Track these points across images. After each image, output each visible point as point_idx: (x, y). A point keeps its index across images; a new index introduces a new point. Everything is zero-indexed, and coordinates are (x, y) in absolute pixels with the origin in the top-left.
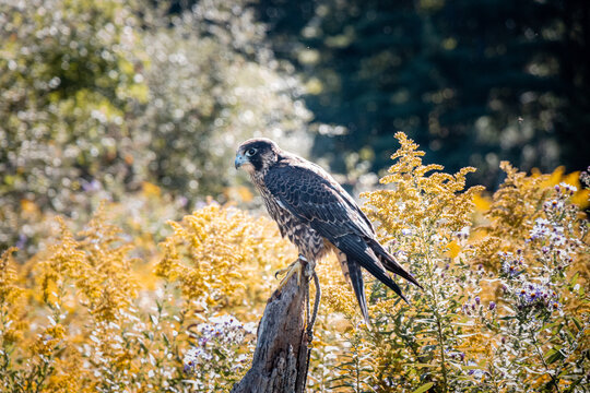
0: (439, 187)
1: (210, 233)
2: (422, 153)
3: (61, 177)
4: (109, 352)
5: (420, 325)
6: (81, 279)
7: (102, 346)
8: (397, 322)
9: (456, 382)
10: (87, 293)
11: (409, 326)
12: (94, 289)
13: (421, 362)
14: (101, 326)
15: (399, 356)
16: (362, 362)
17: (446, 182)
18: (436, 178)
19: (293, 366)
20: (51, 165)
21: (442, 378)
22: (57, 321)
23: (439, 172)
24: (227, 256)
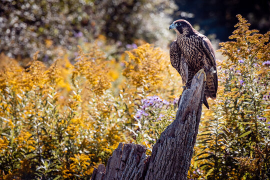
0: (256, 41)
1: (145, 57)
2: (249, 24)
3: (65, 30)
4: (100, 109)
5: (246, 105)
6: (88, 75)
7: (97, 106)
8: (235, 103)
9: (262, 132)
10: (91, 81)
11: (241, 105)
12: (94, 80)
13: (245, 122)
14: (97, 97)
15: (235, 119)
16: (220, 120)
17: (260, 38)
18: (255, 36)
19: (194, 120)
20: (61, 24)
21: (255, 129)
22: (78, 94)
23: (257, 33)
24: (154, 68)
